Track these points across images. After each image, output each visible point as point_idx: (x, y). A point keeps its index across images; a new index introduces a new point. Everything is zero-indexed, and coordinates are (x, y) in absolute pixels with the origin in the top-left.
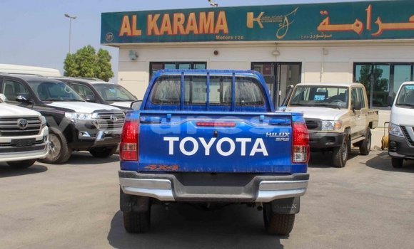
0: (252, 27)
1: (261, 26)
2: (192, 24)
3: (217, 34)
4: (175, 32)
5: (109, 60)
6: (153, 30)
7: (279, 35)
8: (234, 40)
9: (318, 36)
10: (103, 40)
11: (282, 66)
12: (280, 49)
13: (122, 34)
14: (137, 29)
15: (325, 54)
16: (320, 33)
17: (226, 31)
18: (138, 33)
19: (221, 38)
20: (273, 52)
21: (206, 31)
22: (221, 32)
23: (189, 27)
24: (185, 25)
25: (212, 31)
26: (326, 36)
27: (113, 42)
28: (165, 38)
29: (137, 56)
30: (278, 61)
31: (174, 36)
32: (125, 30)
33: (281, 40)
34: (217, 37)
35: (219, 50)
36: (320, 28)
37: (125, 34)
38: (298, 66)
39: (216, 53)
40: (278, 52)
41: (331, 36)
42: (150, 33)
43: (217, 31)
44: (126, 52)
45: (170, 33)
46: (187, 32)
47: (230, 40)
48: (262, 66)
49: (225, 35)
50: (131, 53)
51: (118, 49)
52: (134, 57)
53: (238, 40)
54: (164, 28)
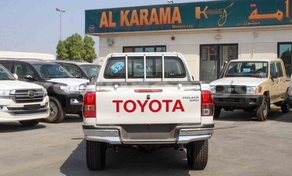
0: (199, 18)
1: (207, 17)
2: (154, 17)
3: (173, 24)
4: (142, 23)
5: (93, 45)
6: (124, 23)
7: (220, 24)
8: (186, 28)
9: (249, 23)
10: (87, 31)
11: (223, 46)
12: (221, 34)
13: (101, 26)
14: (113, 22)
15: (255, 37)
16: (250, 21)
17: (180, 21)
18: (113, 25)
19: (176, 27)
20: (216, 36)
21: (165, 22)
22: (176, 22)
23: (152, 19)
24: (149, 18)
25: (169, 22)
26: (255, 23)
27: (95, 32)
28: (134, 28)
29: (113, 43)
30: (220, 43)
31: (140, 26)
32: (103, 23)
33: (222, 27)
34: (173, 27)
35: (176, 36)
36: (251, 17)
37: (104, 26)
38: (235, 47)
39: (173, 38)
40: (220, 36)
41: (259, 23)
42: (122, 24)
43: (173, 22)
44: (105, 39)
45: (138, 24)
46: (151, 23)
47: (183, 28)
48: (208, 47)
49: (179, 24)
50: (109, 40)
51: (99, 37)
52: (111, 43)
53: (189, 28)
54: (132, 21)
